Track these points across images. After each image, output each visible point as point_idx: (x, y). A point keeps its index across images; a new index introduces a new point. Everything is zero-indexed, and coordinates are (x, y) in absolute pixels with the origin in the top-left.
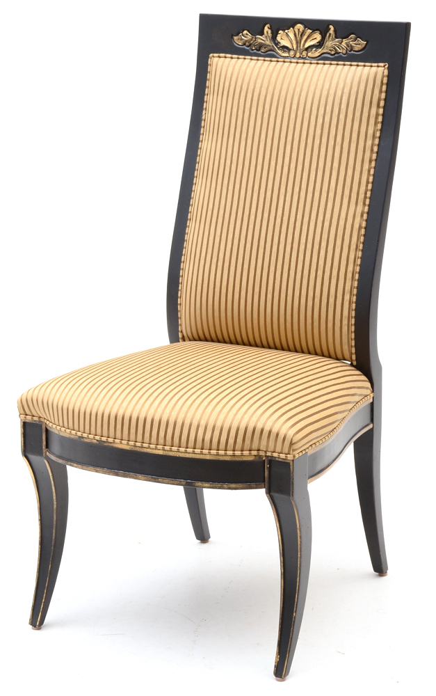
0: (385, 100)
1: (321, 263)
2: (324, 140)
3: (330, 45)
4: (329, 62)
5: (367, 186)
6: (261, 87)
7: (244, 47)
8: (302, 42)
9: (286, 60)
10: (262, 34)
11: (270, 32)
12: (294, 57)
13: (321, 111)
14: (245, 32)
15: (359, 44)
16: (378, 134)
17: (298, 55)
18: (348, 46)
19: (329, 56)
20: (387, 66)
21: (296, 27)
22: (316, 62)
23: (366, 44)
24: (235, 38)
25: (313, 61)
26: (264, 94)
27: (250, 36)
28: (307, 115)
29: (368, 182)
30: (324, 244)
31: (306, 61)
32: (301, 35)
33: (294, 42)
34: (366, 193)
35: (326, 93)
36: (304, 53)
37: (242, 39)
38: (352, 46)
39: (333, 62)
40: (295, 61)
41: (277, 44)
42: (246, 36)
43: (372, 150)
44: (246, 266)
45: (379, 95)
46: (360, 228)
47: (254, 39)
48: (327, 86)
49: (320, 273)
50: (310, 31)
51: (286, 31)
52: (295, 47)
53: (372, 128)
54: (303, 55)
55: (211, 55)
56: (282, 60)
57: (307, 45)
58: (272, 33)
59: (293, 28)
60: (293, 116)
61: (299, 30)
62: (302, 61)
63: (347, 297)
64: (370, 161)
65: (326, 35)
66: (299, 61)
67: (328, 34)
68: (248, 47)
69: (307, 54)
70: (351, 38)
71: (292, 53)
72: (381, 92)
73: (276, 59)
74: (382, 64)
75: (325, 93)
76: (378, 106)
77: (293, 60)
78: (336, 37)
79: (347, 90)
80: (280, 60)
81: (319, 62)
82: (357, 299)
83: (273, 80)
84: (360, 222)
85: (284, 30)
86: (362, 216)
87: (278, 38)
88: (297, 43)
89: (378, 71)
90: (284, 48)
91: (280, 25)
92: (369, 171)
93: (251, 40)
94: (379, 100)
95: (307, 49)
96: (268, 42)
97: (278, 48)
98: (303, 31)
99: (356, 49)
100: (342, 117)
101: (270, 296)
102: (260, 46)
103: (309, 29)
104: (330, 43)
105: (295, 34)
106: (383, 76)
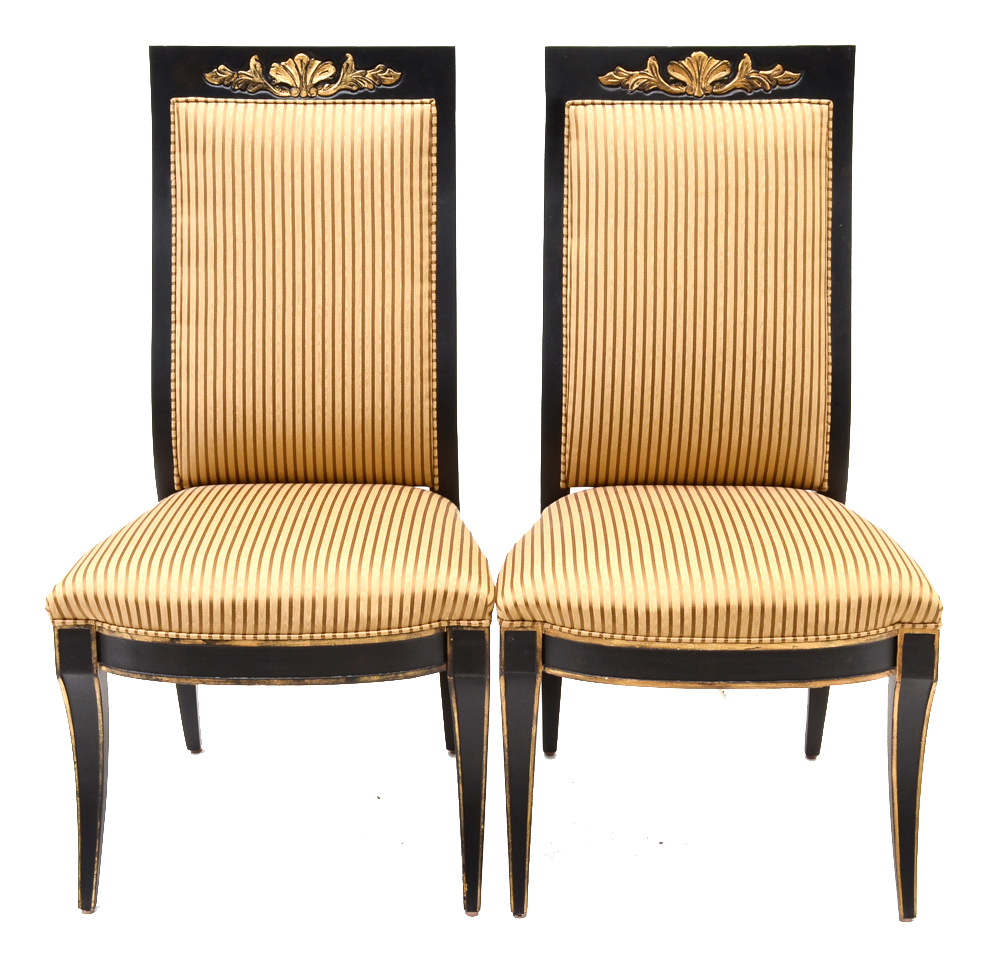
0: (438, 145)
1: (388, 362)
2: (368, 201)
3: (349, 79)
4: (351, 101)
5: (430, 257)
6: (263, 138)
7: (222, 86)
8: (309, 77)
9: (288, 101)
10: (248, 68)
11: (258, 65)
12: (299, 96)
13: (357, 165)
14: (221, 67)
15: (390, 76)
16: (434, 190)
17: (304, 94)
18: (375, 78)
19: (350, 93)
20: (434, 102)
21: (296, 57)
22: (332, 101)
23: (401, 76)
24: (207, 75)
25: (327, 101)
26: (270, 147)
27: (229, 73)
28: (337, 170)
29: (431, 253)
30: (388, 338)
31: (317, 101)
32: (306, 68)
33: (297, 78)
34: (430, 267)
35: (360, 141)
36: (313, 91)
37: (217, 76)
38: (380, 79)
39: (357, 101)
40: (302, 101)
41: (271, 80)
42: (223, 71)
43: (430, 211)
44: (279, 377)
45: (429, 139)
46: (430, 311)
47: (235, 76)
48: (358, 132)
49: (388, 375)
50: (318, 62)
51: (283, 63)
52: (298, 84)
53: (428, 183)
54: (311, 93)
55: (173, 100)
56: (282, 101)
57: (315, 81)
58: (262, 66)
59: (293, 59)
60: (318, 173)
61: (302, 61)
62: (312, 101)
63: (426, 403)
64: (430, 225)
65: (342, 66)
66: (308, 101)
67: (345, 65)
68: (227, 86)
69: (317, 92)
70: (379, 69)
71: (295, 92)
72: (431, 135)
73: (272, 101)
74: (428, 100)
75: (357, 141)
76: (430, 154)
77: (298, 101)
78: (357, 69)
79: (387, 136)
80: (278, 101)
81: (337, 101)
82: (438, 405)
83: (278, 127)
84: (429, 304)
85: (279, 63)
86: (430, 296)
87: (272, 73)
88: (301, 77)
89: (424, 109)
90: (283, 86)
91: (273, 55)
92: (430, 238)
93: (232, 77)
94: (431, 146)
95: (316, 86)
96: (257, 79)
97: (274, 86)
98: (308, 63)
99: (389, 83)
100: (387, 170)
101: (319, 414)
102: (247, 84)
103: (316, 59)
104: (350, 75)
105: (296, 67)
106: (432, 116)
